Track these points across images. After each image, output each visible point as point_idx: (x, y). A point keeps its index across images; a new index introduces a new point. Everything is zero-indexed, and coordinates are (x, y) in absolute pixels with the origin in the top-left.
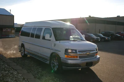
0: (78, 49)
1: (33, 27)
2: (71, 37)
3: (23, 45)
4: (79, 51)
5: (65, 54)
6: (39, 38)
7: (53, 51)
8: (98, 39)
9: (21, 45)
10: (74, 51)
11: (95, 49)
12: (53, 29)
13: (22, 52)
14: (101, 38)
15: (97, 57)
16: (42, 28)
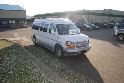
0: (75, 41)
1: (41, 23)
2: (70, 31)
3: (34, 36)
4: (76, 43)
5: (66, 45)
6: (46, 32)
7: (57, 43)
8: (90, 28)
9: (33, 36)
10: (72, 43)
11: (88, 41)
12: (56, 25)
13: (34, 41)
14: (93, 27)
15: (89, 46)
16: (48, 25)
